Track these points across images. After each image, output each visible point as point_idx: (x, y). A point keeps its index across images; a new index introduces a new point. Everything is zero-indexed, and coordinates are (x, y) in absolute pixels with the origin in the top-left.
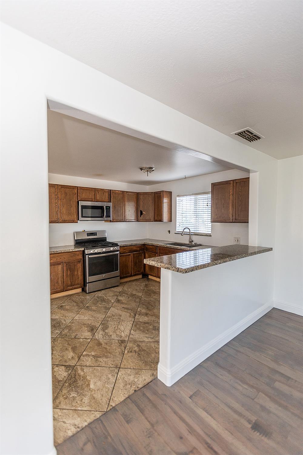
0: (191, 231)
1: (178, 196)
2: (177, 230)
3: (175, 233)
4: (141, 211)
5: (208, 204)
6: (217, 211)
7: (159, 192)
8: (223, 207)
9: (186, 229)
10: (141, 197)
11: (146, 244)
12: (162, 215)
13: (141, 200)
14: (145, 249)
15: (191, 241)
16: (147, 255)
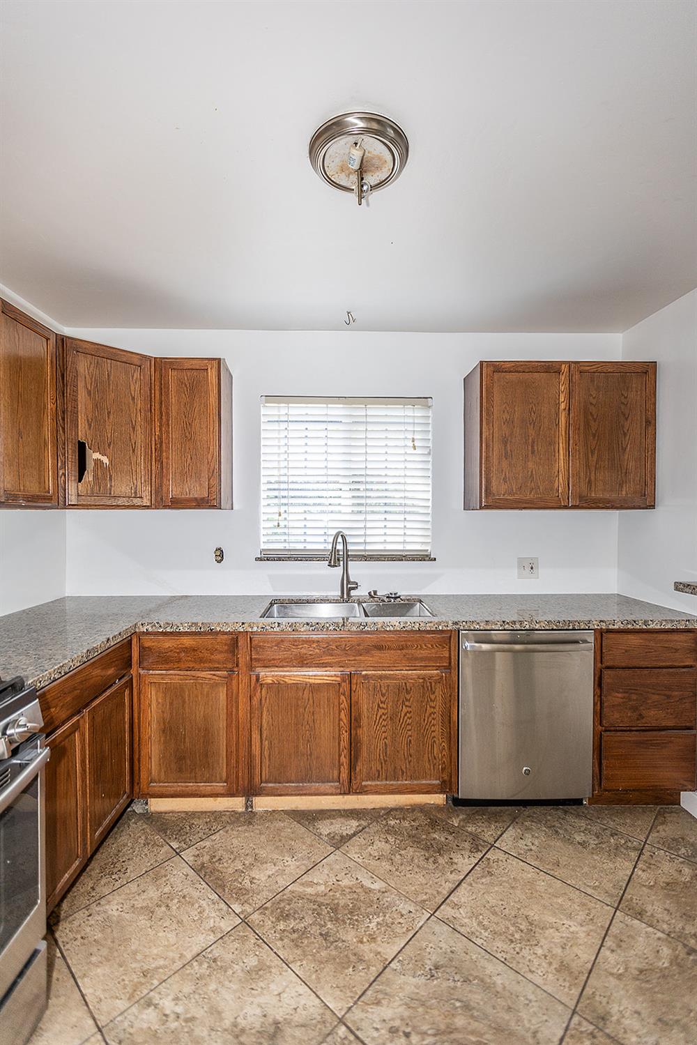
0: (350, 547)
1: (270, 398)
2: (263, 546)
3: (257, 559)
4: (81, 447)
5: (417, 444)
6: (510, 465)
7: (197, 365)
8: (533, 452)
9: (340, 540)
10: (83, 366)
11: (148, 633)
12: (215, 474)
13: (81, 385)
14: (135, 659)
15: (348, 588)
16: (149, 692)
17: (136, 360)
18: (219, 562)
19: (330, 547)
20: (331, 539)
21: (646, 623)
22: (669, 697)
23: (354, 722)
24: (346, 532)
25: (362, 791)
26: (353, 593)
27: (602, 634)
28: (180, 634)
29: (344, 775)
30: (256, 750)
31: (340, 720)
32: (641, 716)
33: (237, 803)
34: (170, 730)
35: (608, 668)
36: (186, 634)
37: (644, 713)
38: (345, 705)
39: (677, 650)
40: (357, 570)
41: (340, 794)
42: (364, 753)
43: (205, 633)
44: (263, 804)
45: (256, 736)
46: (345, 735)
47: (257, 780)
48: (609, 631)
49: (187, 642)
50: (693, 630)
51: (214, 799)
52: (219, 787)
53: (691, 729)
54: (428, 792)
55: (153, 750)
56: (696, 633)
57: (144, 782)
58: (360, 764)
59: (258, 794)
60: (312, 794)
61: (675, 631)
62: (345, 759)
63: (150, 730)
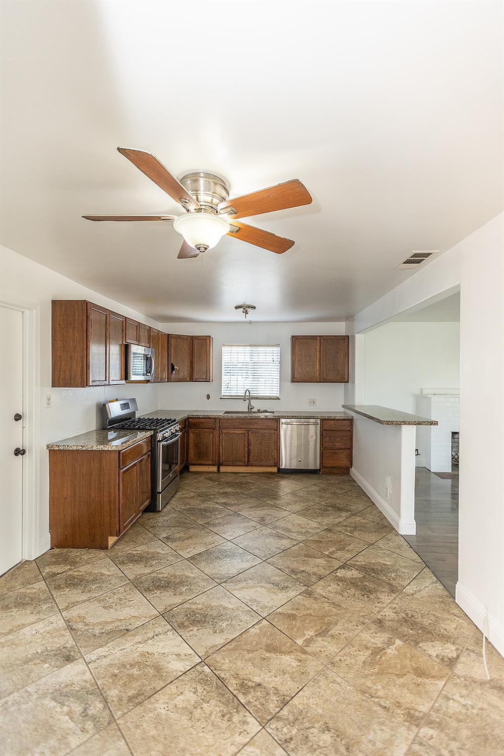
0: (251, 395)
2: (223, 394)
3: (221, 398)
4: (172, 364)
5: (274, 360)
6: (301, 368)
7: (203, 338)
8: (308, 365)
9: (248, 392)
10: (173, 341)
11: (191, 418)
12: (207, 372)
13: (172, 347)
14: (187, 425)
15: (250, 408)
16: (191, 435)
17: (186, 337)
18: (208, 399)
19: (244, 394)
20: (244, 392)
21: (335, 417)
22: (342, 439)
23: (249, 445)
24: (249, 390)
25: (252, 466)
26: (252, 410)
27: (323, 420)
29: (246, 460)
30: (221, 452)
31: (245, 444)
32: (334, 445)
33: (214, 469)
34: (196, 446)
35: (325, 430)
36: (201, 418)
37: (335, 444)
38: (246, 439)
40: (253, 402)
41: (245, 466)
42: (252, 454)
43: (207, 418)
44: (223, 469)
45: (221, 448)
46: (246, 449)
47: (221, 461)
48: (325, 419)
49: (202, 420)
50: (349, 420)
51: (209, 466)
52: (210, 462)
53: (349, 449)
54: (271, 466)
55: (192, 452)
56: (351, 421)
57: (189, 461)
58: (250, 457)
59: (221, 465)
60: (237, 466)
61: (344, 420)
62: (246, 456)
63: (191, 445)
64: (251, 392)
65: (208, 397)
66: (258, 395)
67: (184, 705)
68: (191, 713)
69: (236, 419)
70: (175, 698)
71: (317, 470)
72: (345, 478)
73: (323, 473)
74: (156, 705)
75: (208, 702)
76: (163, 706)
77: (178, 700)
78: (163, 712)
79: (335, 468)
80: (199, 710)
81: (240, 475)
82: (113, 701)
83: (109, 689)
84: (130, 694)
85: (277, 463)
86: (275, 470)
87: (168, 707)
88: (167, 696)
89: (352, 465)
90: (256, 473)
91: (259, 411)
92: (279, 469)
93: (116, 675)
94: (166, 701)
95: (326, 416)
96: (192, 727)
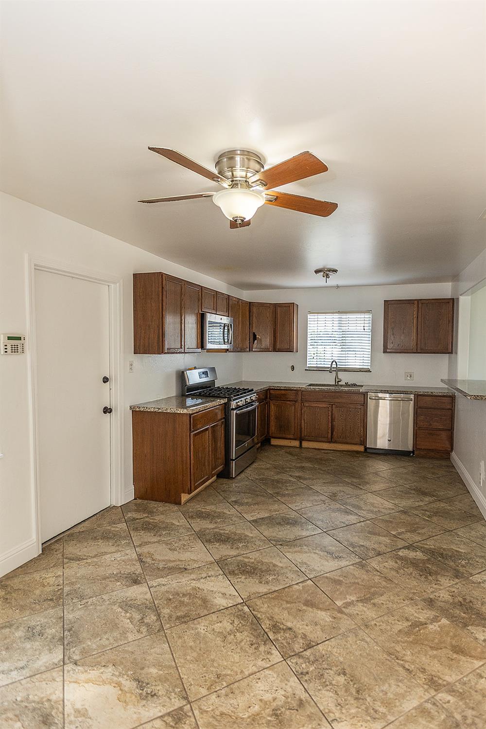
0: (338, 366)
1: (311, 313)
2: (308, 365)
3: (306, 370)
4: (254, 333)
5: (365, 328)
6: (394, 337)
7: (286, 305)
8: (403, 333)
9: (334, 363)
10: (255, 310)
11: (272, 389)
12: (291, 341)
13: (254, 315)
14: (268, 397)
15: (338, 381)
16: (272, 407)
17: (268, 305)
18: (293, 370)
19: (330, 366)
20: (330, 363)
21: (432, 393)
22: (441, 419)
23: (333, 420)
24: (337, 361)
25: (335, 442)
26: (339, 383)
27: (418, 396)
28: (281, 390)
29: (330, 436)
30: (303, 426)
31: (329, 419)
32: (431, 425)
33: (296, 443)
34: (277, 418)
35: (420, 408)
36: (283, 390)
37: (432, 423)
38: (330, 414)
39: (445, 403)
40: (341, 375)
41: (328, 442)
42: (336, 430)
43: (289, 390)
44: (305, 444)
45: (303, 421)
46: (330, 424)
47: (303, 435)
48: (420, 395)
49: (283, 392)
50: (450, 397)
51: (290, 440)
52: (292, 437)
53: (449, 430)
54: (356, 444)
55: (273, 423)
56: (452, 398)
57: (270, 433)
58: (334, 433)
59: (303, 440)
60: (320, 442)
61: (444, 396)
62: (330, 432)
63: (272, 418)
64: (338, 363)
65: (293, 368)
66: (346, 367)
67: (221, 631)
68: (225, 637)
69: (318, 392)
70: (214, 624)
71: (409, 452)
72: (444, 463)
73: (418, 456)
74: (198, 626)
75: (241, 633)
76: (203, 628)
77: (216, 626)
78: (203, 632)
79: (432, 450)
80: (232, 637)
81: (323, 451)
82: (164, 616)
83: (163, 608)
84: (179, 614)
85: (363, 442)
86: (362, 448)
87: (206, 629)
88: (208, 622)
89: (452, 449)
90: (340, 451)
91: (347, 385)
92: (366, 449)
93: (170, 600)
94: (206, 624)
95: (421, 392)
96: (223, 647)
